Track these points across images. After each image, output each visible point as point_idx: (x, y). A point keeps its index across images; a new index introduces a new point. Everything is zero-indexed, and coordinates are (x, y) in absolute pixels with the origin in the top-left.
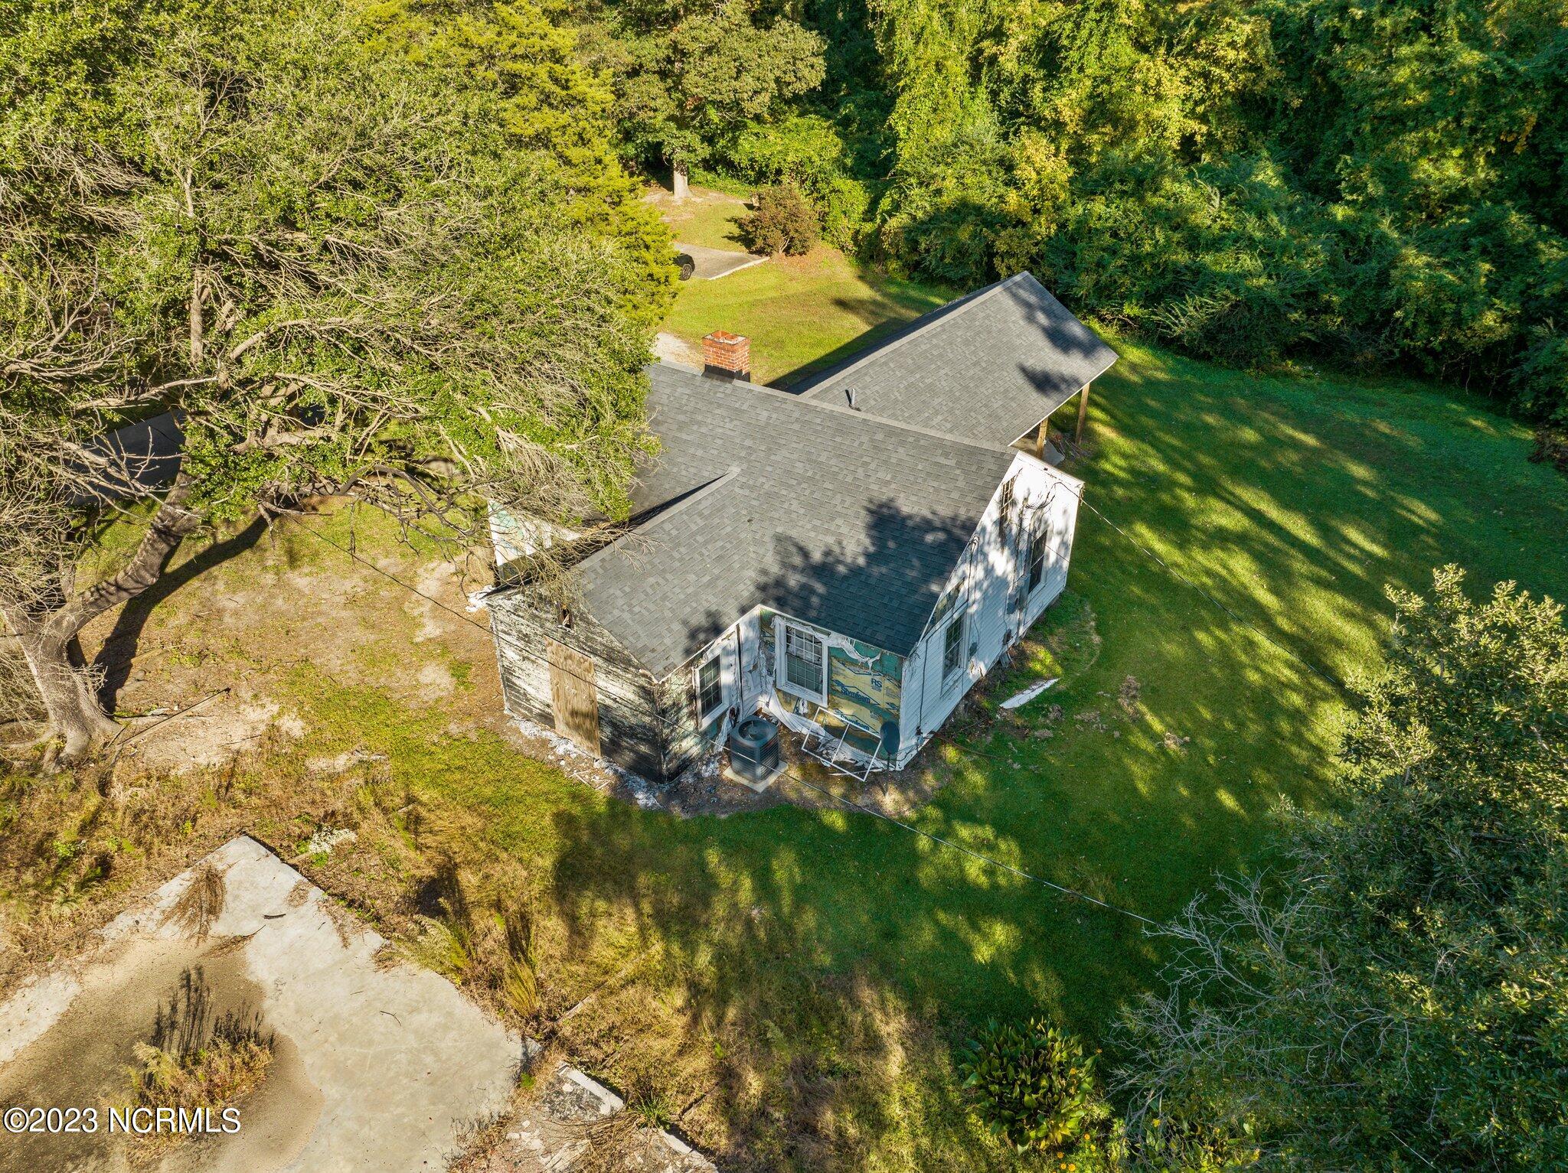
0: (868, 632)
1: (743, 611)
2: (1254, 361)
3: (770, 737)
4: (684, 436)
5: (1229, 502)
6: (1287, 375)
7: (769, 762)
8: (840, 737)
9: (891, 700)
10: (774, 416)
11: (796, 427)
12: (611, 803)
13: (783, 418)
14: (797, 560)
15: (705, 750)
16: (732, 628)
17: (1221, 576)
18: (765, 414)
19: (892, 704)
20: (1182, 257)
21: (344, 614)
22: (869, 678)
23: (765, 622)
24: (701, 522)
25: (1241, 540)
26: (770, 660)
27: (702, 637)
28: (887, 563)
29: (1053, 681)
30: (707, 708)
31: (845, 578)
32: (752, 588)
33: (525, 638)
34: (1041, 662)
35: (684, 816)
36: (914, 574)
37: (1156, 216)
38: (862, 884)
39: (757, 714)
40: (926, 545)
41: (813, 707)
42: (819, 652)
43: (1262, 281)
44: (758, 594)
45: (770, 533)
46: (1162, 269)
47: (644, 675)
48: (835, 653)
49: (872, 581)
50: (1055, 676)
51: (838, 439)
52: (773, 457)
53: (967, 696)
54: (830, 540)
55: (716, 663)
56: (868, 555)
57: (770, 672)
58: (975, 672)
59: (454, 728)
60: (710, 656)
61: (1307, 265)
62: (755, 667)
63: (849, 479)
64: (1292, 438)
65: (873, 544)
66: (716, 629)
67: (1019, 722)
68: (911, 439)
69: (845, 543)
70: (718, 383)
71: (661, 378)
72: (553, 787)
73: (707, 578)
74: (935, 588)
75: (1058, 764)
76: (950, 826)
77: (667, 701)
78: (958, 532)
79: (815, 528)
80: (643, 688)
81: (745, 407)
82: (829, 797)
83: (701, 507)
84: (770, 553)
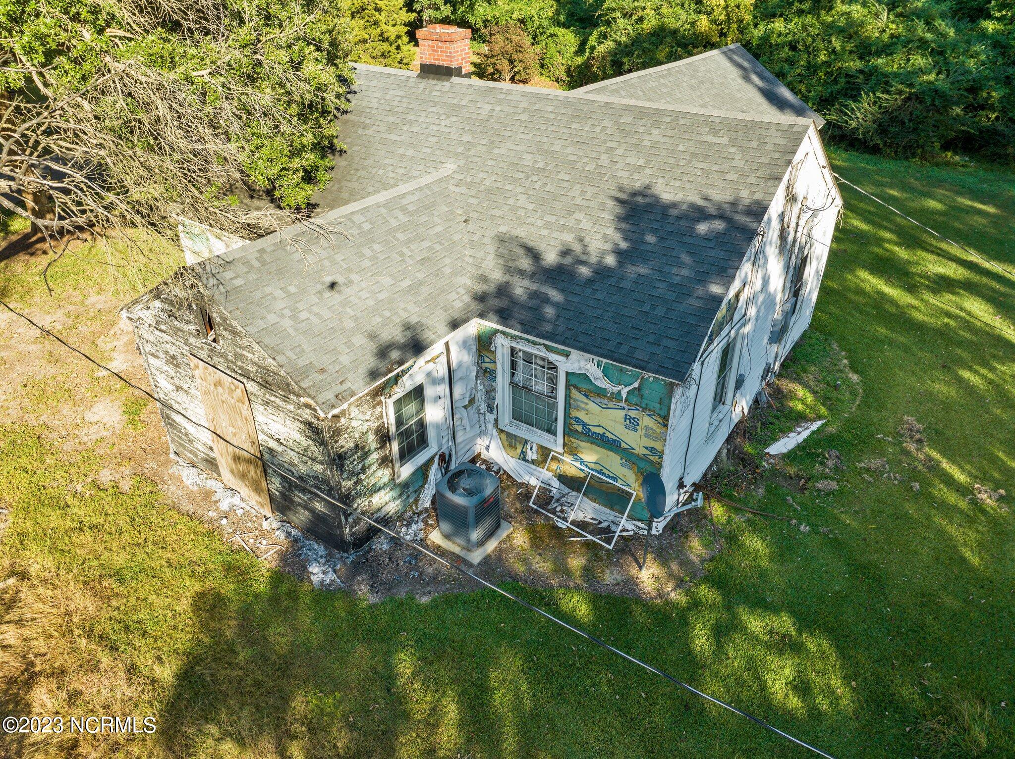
0: (624, 349)
1: (455, 325)
2: (919, 151)
3: (489, 491)
4: (394, 137)
5: (939, 255)
6: (947, 164)
7: (488, 523)
8: (579, 490)
9: (651, 444)
10: (498, 108)
11: (524, 117)
12: (277, 578)
13: (507, 109)
14: (525, 263)
15: (406, 506)
16: (437, 348)
17: (961, 318)
18: (488, 107)
19: (652, 450)
20: (854, 65)
21: (32, 348)
22: (621, 413)
23: (484, 344)
24: (403, 218)
25: (969, 287)
26: (490, 392)
27: (395, 355)
28: (645, 261)
29: (819, 423)
30: (406, 454)
31: (589, 282)
32: (467, 299)
33: (172, 360)
34: (803, 401)
35: (372, 599)
36: (685, 272)
37: (830, 29)
38: (622, 712)
39: (473, 461)
40: (698, 236)
41: (545, 452)
42: (553, 381)
43: (932, 77)
44: (475, 306)
45: (491, 233)
46: (833, 78)
47: (308, 406)
48: (576, 381)
49: (624, 284)
50: (820, 418)
51: (575, 126)
52: (496, 151)
53: (729, 440)
54: (569, 238)
55: (418, 393)
56: (619, 253)
57: (490, 409)
58: (738, 410)
59: (105, 476)
60: (407, 384)
61: (971, 63)
62: (472, 401)
63: (591, 167)
64: (971, 207)
65: (626, 239)
66: (416, 347)
67: (792, 471)
68: (668, 119)
69: (587, 240)
70: (435, 82)
71: (371, 84)
72: (206, 554)
73: (407, 283)
74: (715, 289)
75: (855, 524)
76: (734, 616)
77: (346, 443)
78: (741, 218)
79: (547, 225)
80: (308, 424)
81: (463, 103)
82: (568, 573)
83: (405, 202)
84: (491, 257)
